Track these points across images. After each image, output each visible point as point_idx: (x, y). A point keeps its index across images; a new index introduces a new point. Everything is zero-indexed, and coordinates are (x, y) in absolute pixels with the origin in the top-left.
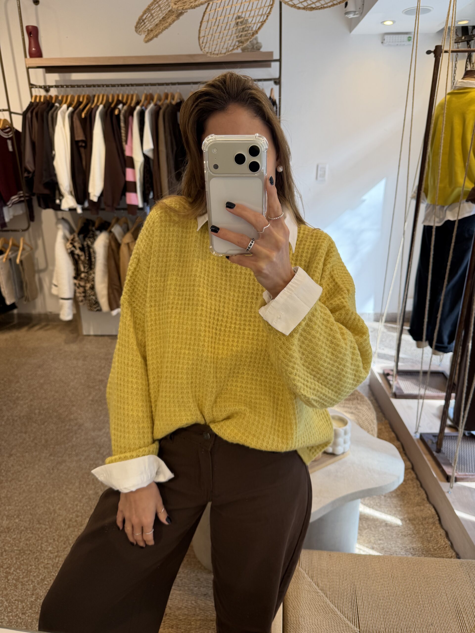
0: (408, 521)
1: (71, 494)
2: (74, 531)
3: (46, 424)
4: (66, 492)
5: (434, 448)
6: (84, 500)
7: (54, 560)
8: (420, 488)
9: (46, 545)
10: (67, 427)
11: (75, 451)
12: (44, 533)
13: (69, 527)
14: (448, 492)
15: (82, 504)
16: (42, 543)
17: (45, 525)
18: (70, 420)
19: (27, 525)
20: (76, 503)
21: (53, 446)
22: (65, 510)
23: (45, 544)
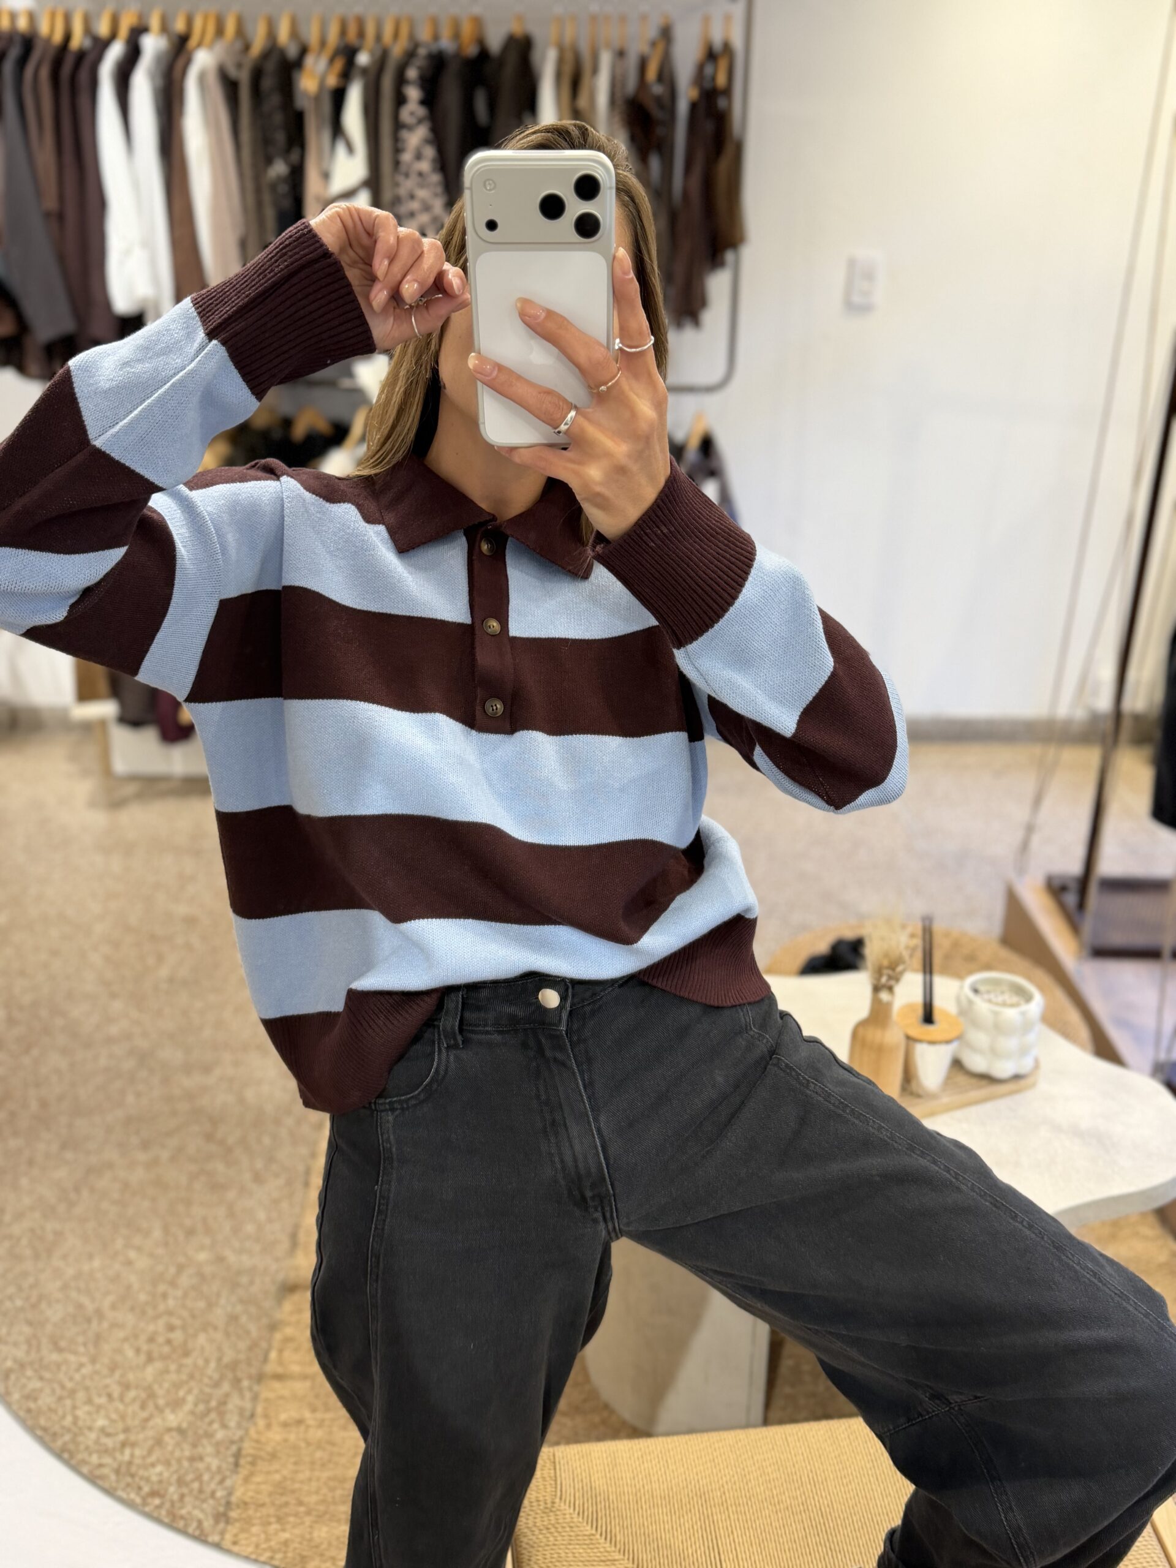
1: (142, 1263)
2: (167, 1371)
3: (35, 1052)
6: (185, 1280)
7: (118, 1455)
9: (89, 1413)
12: (77, 1377)
13: (150, 1359)
15: (179, 1293)
16: (74, 1407)
17: (75, 1353)
18: (110, 1040)
19: (20, 1353)
20: (162, 1288)
22: (132, 1309)
23: (87, 1408)
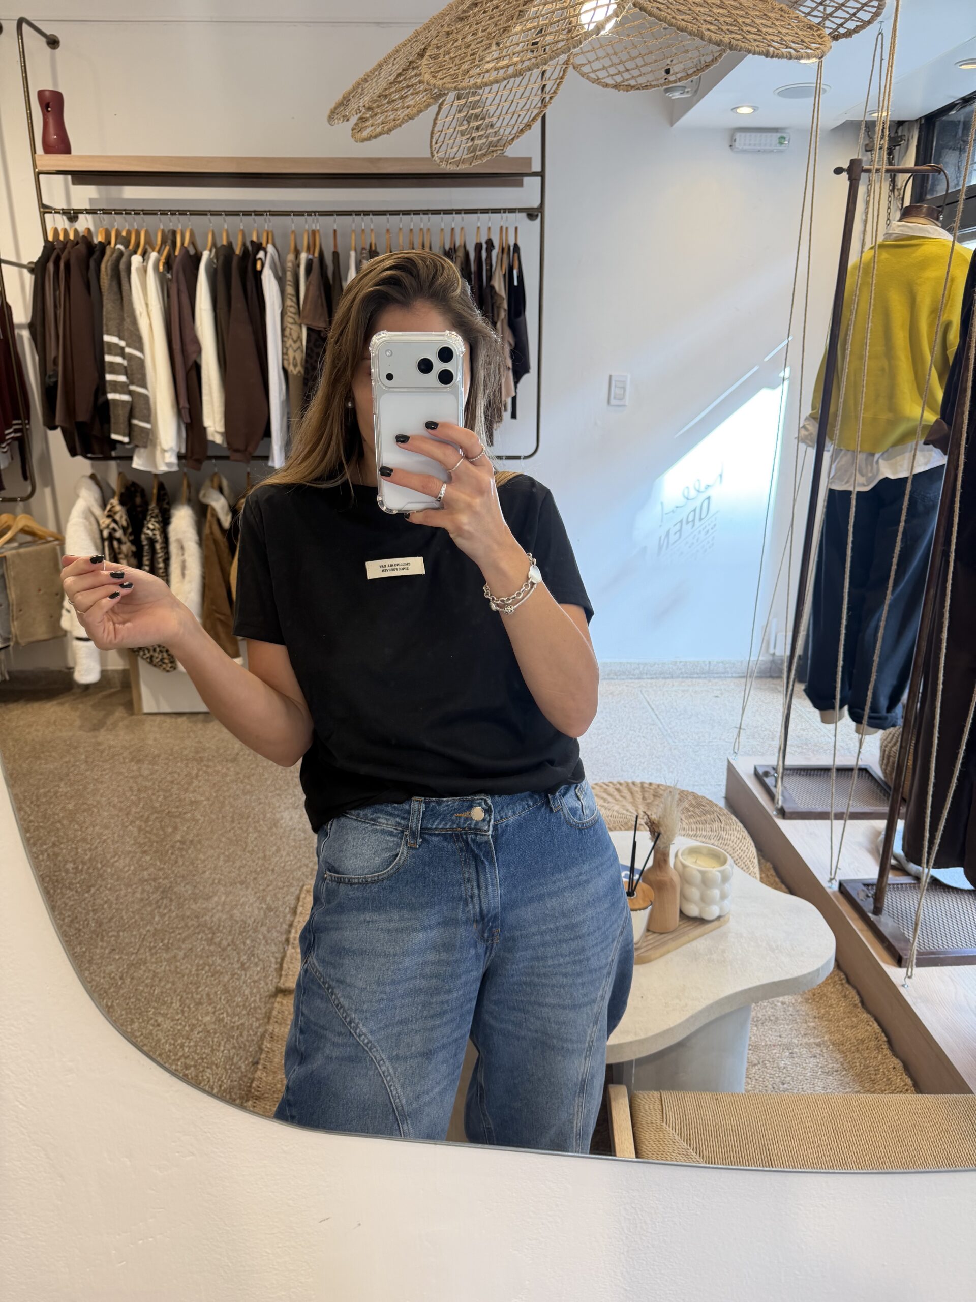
0: (831, 1047)
4: (156, 1021)
5: (868, 906)
8: (847, 986)
10: (138, 895)
11: (162, 941)
14: (903, 986)
21: (115, 933)
